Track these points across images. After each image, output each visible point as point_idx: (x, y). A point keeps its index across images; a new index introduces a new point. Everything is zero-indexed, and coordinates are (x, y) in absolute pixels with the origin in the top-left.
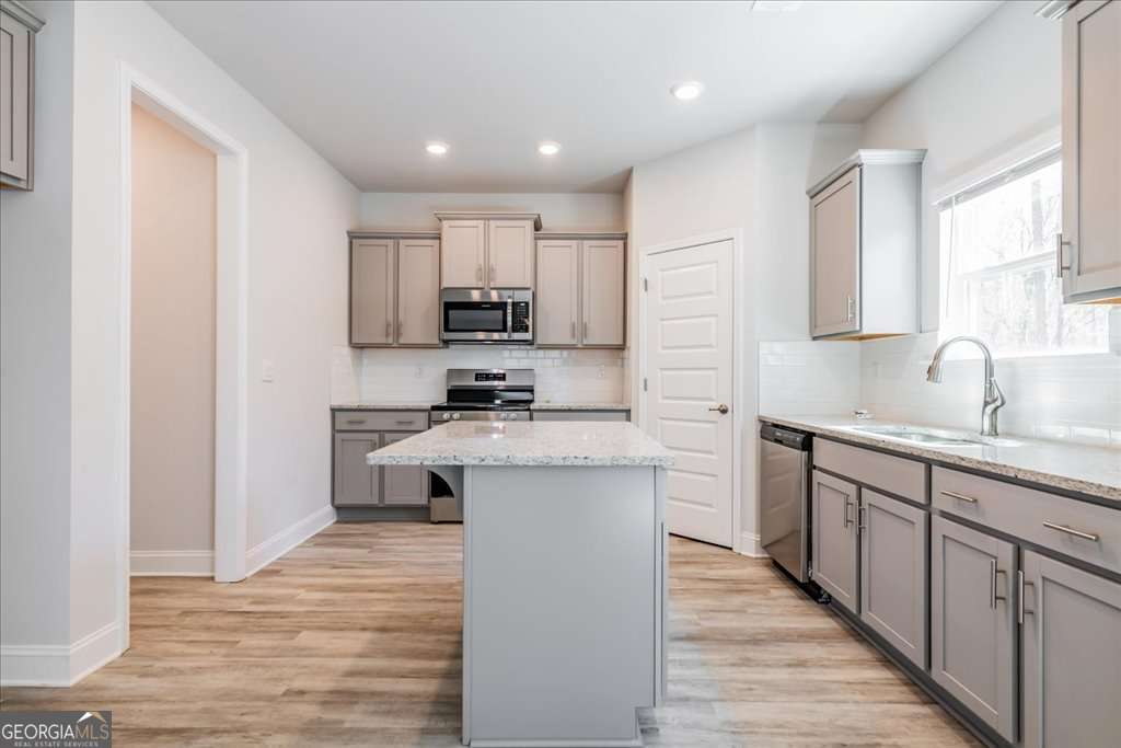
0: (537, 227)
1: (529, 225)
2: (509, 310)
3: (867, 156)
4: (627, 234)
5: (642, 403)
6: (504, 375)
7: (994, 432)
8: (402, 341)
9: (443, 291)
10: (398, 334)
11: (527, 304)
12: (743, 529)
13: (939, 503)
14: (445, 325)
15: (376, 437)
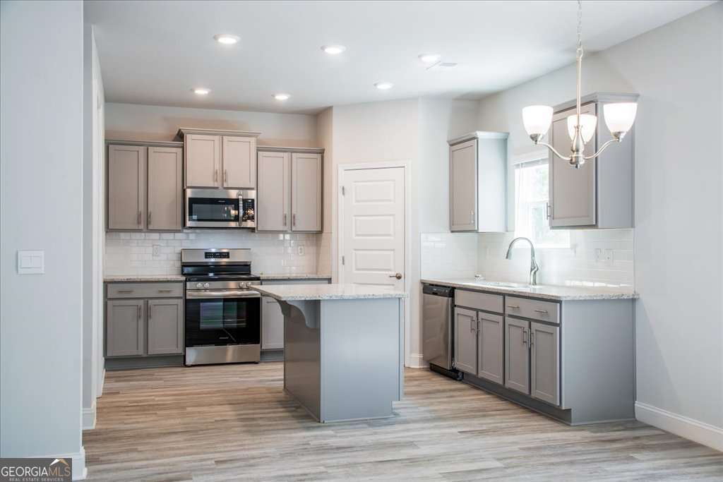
1: (253, 140)
2: (241, 202)
3: (481, 135)
4: (324, 150)
5: (340, 274)
6: (228, 253)
7: (535, 283)
8: (150, 227)
10: (147, 221)
11: (253, 200)
12: (411, 352)
13: (508, 311)
14: (189, 215)
15: (141, 303)
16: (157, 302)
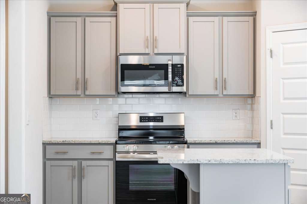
2: (170, 70)
9: (118, 56)
10: (85, 88)
11: (182, 65)
14: (121, 81)
16: (89, 163)
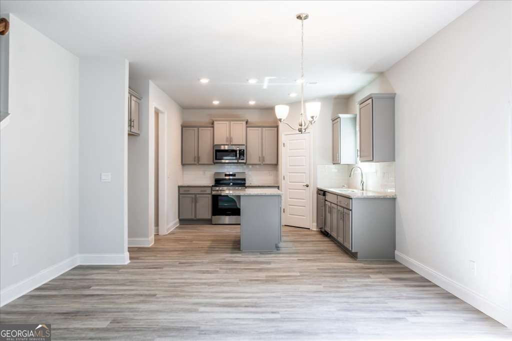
0: (247, 123)
1: (244, 123)
2: (238, 152)
3: (342, 116)
4: (278, 126)
5: (283, 184)
6: (235, 174)
8: (200, 163)
9: (214, 146)
10: (199, 160)
13: (338, 203)
15: (193, 196)
16: (200, 195)
